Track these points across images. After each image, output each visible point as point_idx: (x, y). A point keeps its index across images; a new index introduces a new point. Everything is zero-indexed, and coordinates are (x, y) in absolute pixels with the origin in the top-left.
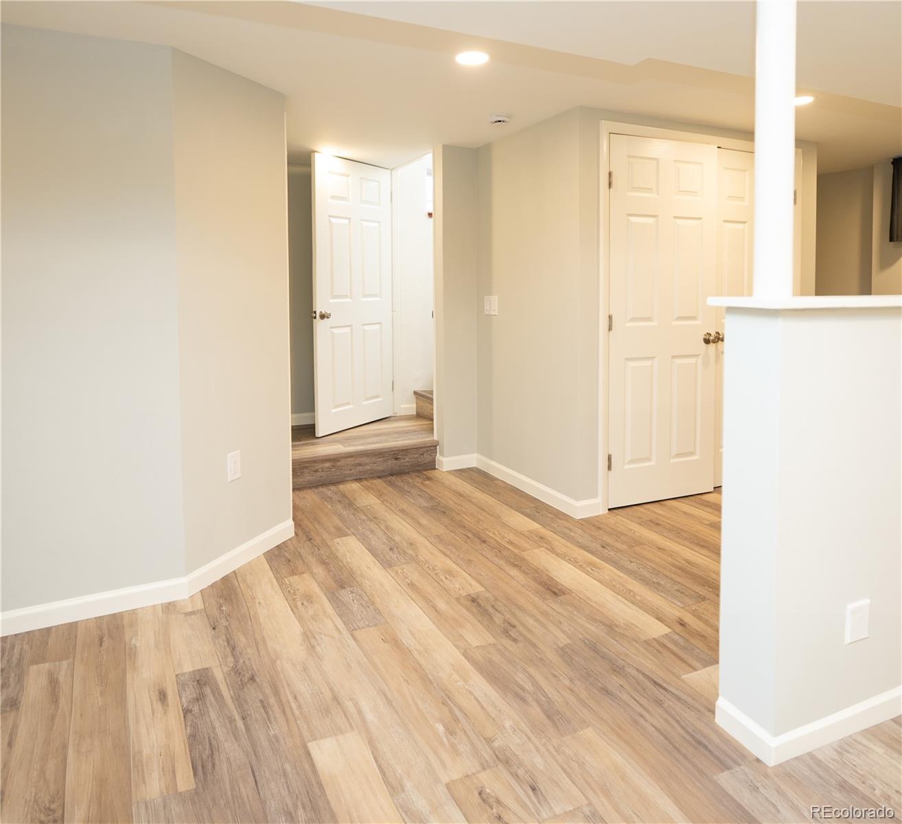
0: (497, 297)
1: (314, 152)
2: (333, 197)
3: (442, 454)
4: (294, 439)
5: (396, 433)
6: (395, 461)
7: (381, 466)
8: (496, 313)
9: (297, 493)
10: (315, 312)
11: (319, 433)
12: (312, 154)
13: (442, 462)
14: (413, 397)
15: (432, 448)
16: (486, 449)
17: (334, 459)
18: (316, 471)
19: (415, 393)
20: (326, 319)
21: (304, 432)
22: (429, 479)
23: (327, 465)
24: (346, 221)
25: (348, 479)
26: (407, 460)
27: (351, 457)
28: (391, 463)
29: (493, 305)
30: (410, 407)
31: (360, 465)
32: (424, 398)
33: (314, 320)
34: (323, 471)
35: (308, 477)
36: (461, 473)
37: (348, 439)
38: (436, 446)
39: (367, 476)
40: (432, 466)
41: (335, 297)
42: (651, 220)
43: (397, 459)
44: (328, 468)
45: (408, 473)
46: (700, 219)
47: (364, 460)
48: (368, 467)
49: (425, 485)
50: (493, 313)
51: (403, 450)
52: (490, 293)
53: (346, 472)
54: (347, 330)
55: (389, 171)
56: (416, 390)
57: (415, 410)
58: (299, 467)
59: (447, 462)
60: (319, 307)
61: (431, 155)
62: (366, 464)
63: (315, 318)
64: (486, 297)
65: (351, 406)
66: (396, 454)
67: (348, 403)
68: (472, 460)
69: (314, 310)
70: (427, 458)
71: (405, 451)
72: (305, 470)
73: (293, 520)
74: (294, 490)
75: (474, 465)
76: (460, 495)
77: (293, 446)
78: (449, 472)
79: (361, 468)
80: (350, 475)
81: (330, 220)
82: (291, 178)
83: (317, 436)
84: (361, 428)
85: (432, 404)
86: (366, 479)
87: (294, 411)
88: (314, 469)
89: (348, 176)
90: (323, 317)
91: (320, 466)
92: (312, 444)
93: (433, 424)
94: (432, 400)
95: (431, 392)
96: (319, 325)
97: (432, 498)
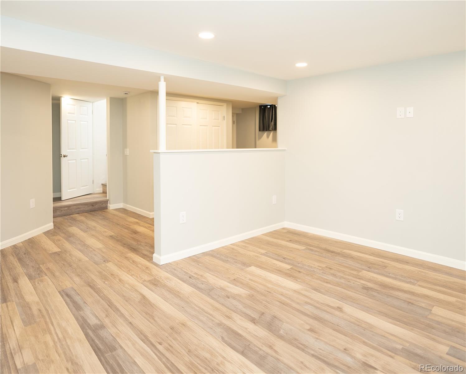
0: (128, 149)
1: (61, 97)
2: (69, 113)
3: (110, 204)
4: (53, 201)
5: (93, 198)
6: (92, 207)
7: (87, 208)
8: (128, 155)
9: (54, 218)
10: (61, 155)
11: (63, 199)
12: (61, 98)
13: (110, 206)
14: (102, 186)
15: (106, 202)
16: (126, 201)
17: (69, 207)
18: (62, 211)
19: (102, 184)
20: (66, 157)
21: (57, 199)
22: (104, 212)
23: (66, 208)
24: (74, 122)
25: (74, 213)
26: (97, 206)
27: (75, 205)
28: (91, 207)
29: (127, 152)
30: (100, 190)
31: (78, 208)
32: (104, 186)
33: (61, 158)
34: (64, 211)
35: (58, 213)
36: (116, 210)
37: (74, 200)
38: (108, 201)
39: (81, 212)
40: (106, 208)
41: (69, 149)
42: (175, 125)
43: (93, 206)
44: (66, 210)
45: (97, 211)
46: (191, 125)
47: (81, 206)
48: (81, 209)
49: (103, 213)
50: (127, 154)
51: (95, 203)
52: (126, 148)
53: (73, 211)
54: (74, 161)
55: (91, 103)
56: (102, 183)
57: (102, 191)
58: (55, 210)
59: (112, 207)
60: (63, 153)
61: (106, 99)
62: (81, 208)
63: (61, 157)
64: (125, 149)
65: (76, 189)
66: (93, 204)
67: (75, 188)
68: (121, 205)
69: (61, 154)
70: (104, 205)
71: (96, 203)
72: (57, 211)
73: (53, 223)
74: (53, 217)
75: (122, 207)
76: (114, 215)
77: (53, 203)
78: (112, 210)
79: (79, 209)
80: (75, 212)
81: (67, 122)
82: (53, 105)
83: (62, 200)
84: (81, 197)
85: (106, 187)
86: (81, 213)
87: (54, 192)
88: (60, 210)
89: (75, 105)
90: (64, 156)
91: (63, 209)
92: (60, 202)
93: (107, 195)
94: (106, 186)
95: (106, 184)
96: (63, 160)
97: (104, 216)
